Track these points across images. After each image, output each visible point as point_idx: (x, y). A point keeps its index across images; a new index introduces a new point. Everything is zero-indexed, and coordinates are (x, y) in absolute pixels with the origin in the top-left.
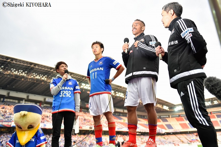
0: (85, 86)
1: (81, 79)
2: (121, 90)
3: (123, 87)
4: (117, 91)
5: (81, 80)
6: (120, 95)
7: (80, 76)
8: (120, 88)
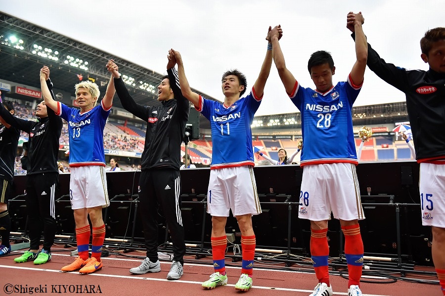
0: (73, 62)
1: (65, 46)
2: (151, 78)
3: (155, 73)
4: (141, 79)
5: (65, 48)
6: (147, 87)
7: (62, 38)
8: (148, 74)
